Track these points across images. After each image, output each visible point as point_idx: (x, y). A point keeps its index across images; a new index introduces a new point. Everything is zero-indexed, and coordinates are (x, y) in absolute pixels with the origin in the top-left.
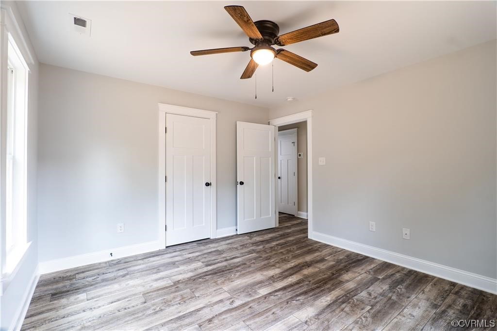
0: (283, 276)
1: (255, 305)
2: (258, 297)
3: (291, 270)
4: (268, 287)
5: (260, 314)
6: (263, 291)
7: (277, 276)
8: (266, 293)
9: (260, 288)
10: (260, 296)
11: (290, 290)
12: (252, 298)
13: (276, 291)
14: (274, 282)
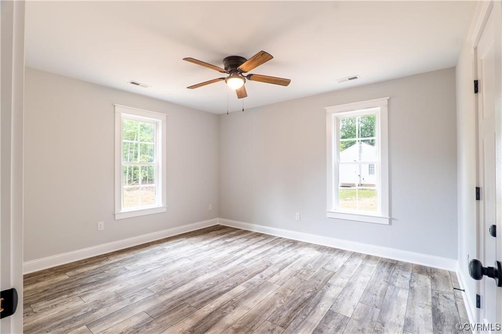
0: (221, 311)
1: (244, 277)
2: (244, 283)
3: (209, 324)
4: (237, 292)
5: (238, 273)
6: (240, 289)
7: (228, 309)
8: (237, 287)
9: (245, 292)
10: (242, 284)
11: (214, 294)
12: (247, 281)
13: (228, 290)
14: (232, 300)
